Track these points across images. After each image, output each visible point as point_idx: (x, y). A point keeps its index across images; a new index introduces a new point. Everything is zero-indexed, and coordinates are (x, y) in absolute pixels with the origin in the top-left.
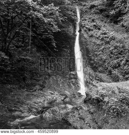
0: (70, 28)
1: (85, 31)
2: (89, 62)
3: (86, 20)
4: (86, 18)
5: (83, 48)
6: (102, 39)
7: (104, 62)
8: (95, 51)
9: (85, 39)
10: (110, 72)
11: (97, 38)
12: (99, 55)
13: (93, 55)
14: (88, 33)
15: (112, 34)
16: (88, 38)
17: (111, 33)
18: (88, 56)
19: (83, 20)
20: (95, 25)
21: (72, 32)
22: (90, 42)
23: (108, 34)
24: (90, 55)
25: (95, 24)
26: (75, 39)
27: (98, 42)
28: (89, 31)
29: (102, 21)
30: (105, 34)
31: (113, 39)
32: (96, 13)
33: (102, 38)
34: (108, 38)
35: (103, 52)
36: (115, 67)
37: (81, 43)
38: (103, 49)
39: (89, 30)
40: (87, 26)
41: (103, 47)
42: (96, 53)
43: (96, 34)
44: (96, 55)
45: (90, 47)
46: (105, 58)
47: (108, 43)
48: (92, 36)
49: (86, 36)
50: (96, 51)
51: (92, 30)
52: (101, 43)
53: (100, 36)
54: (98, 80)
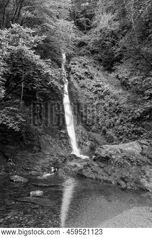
1: (75, 79)
3: (75, 64)
4: (77, 62)
5: (73, 101)
6: (96, 93)
9: (76, 89)
10: (105, 132)
11: (90, 90)
14: (78, 82)
15: (107, 87)
16: (79, 88)
17: (105, 86)
19: (72, 64)
20: (86, 73)
23: (102, 86)
25: (86, 70)
27: (92, 95)
28: (80, 79)
29: (95, 67)
30: (99, 86)
31: (107, 93)
32: (86, 54)
33: (96, 91)
34: (102, 91)
36: (109, 127)
37: (71, 94)
38: (97, 105)
40: (77, 73)
41: (97, 102)
45: (82, 101)
47: (102, 97)
48: (83, 87)
49: (76, 85)
51: (84, 79)
53: (92, 88)
54: (92, 140)
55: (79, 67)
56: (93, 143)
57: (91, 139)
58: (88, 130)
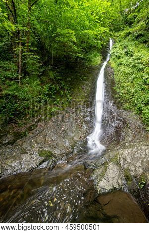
0: (96, 59)
1: (114, 59)
2: (113, 97)
6: (134, 67)
7: (132, 96)
8: (122, 83)
9: (113, 68)
11: (127, 66)
12: (127, 86)
13: (119, 88)
14: (116, 62)
16: (116, 67)
18: (112, 89)
20: (126, 52)
21: (99, 63)
22: (118, 71)
24: (115, 88)
26: (99, 70)
27: (128, 70)
33: (134, 65)
34: (142, 64)
35: (132, 82)
37: (106, 74)
38: (134, 79)
39: (119, 58)
40: (117, 54)
41: (133, 76)
42: (123, 84)
43: (127, 62)
44: (123, 86)
45: (117, 78)
46: (133, 90)
47: (141, 70)
48: (120, 64)
49: (113, 65)
50: (124, 82)
51: (122, 58)
52: (130, 71)
53: (130, 63)
54: (120, 120)
55: (120, 49)
56: (121, 123)
57: (120, 118)
58: (119, 108)
